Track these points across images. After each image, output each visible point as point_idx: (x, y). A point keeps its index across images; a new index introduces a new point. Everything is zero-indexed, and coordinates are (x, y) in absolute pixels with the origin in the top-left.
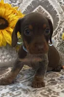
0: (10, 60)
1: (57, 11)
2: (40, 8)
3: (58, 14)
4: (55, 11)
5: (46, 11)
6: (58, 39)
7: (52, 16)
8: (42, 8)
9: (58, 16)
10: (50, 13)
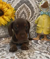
0: (4, 34)
1: (34, 7)
2: (24, 5)
3: (34, 9)
4: (33, 7)
5: (27, 7)
6: (33, 23)
7: (31, 10)
8: (26, 5)
9: (34, 10)
10: (30, 8)
